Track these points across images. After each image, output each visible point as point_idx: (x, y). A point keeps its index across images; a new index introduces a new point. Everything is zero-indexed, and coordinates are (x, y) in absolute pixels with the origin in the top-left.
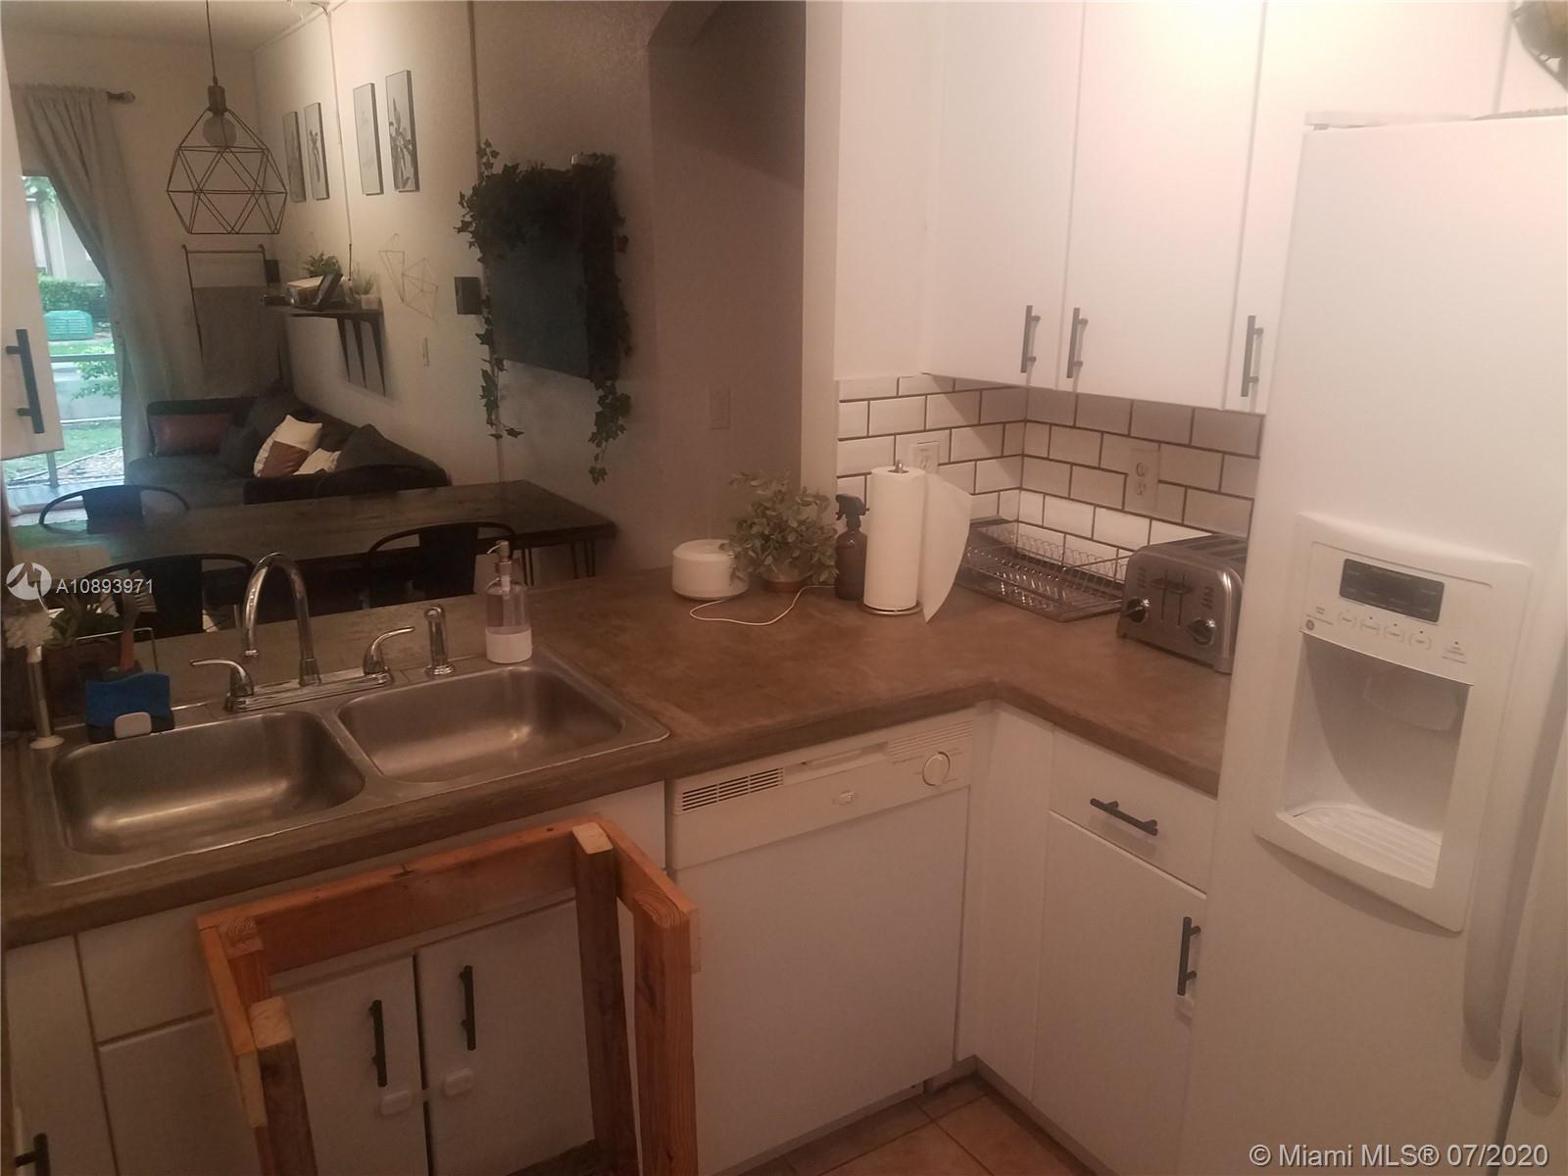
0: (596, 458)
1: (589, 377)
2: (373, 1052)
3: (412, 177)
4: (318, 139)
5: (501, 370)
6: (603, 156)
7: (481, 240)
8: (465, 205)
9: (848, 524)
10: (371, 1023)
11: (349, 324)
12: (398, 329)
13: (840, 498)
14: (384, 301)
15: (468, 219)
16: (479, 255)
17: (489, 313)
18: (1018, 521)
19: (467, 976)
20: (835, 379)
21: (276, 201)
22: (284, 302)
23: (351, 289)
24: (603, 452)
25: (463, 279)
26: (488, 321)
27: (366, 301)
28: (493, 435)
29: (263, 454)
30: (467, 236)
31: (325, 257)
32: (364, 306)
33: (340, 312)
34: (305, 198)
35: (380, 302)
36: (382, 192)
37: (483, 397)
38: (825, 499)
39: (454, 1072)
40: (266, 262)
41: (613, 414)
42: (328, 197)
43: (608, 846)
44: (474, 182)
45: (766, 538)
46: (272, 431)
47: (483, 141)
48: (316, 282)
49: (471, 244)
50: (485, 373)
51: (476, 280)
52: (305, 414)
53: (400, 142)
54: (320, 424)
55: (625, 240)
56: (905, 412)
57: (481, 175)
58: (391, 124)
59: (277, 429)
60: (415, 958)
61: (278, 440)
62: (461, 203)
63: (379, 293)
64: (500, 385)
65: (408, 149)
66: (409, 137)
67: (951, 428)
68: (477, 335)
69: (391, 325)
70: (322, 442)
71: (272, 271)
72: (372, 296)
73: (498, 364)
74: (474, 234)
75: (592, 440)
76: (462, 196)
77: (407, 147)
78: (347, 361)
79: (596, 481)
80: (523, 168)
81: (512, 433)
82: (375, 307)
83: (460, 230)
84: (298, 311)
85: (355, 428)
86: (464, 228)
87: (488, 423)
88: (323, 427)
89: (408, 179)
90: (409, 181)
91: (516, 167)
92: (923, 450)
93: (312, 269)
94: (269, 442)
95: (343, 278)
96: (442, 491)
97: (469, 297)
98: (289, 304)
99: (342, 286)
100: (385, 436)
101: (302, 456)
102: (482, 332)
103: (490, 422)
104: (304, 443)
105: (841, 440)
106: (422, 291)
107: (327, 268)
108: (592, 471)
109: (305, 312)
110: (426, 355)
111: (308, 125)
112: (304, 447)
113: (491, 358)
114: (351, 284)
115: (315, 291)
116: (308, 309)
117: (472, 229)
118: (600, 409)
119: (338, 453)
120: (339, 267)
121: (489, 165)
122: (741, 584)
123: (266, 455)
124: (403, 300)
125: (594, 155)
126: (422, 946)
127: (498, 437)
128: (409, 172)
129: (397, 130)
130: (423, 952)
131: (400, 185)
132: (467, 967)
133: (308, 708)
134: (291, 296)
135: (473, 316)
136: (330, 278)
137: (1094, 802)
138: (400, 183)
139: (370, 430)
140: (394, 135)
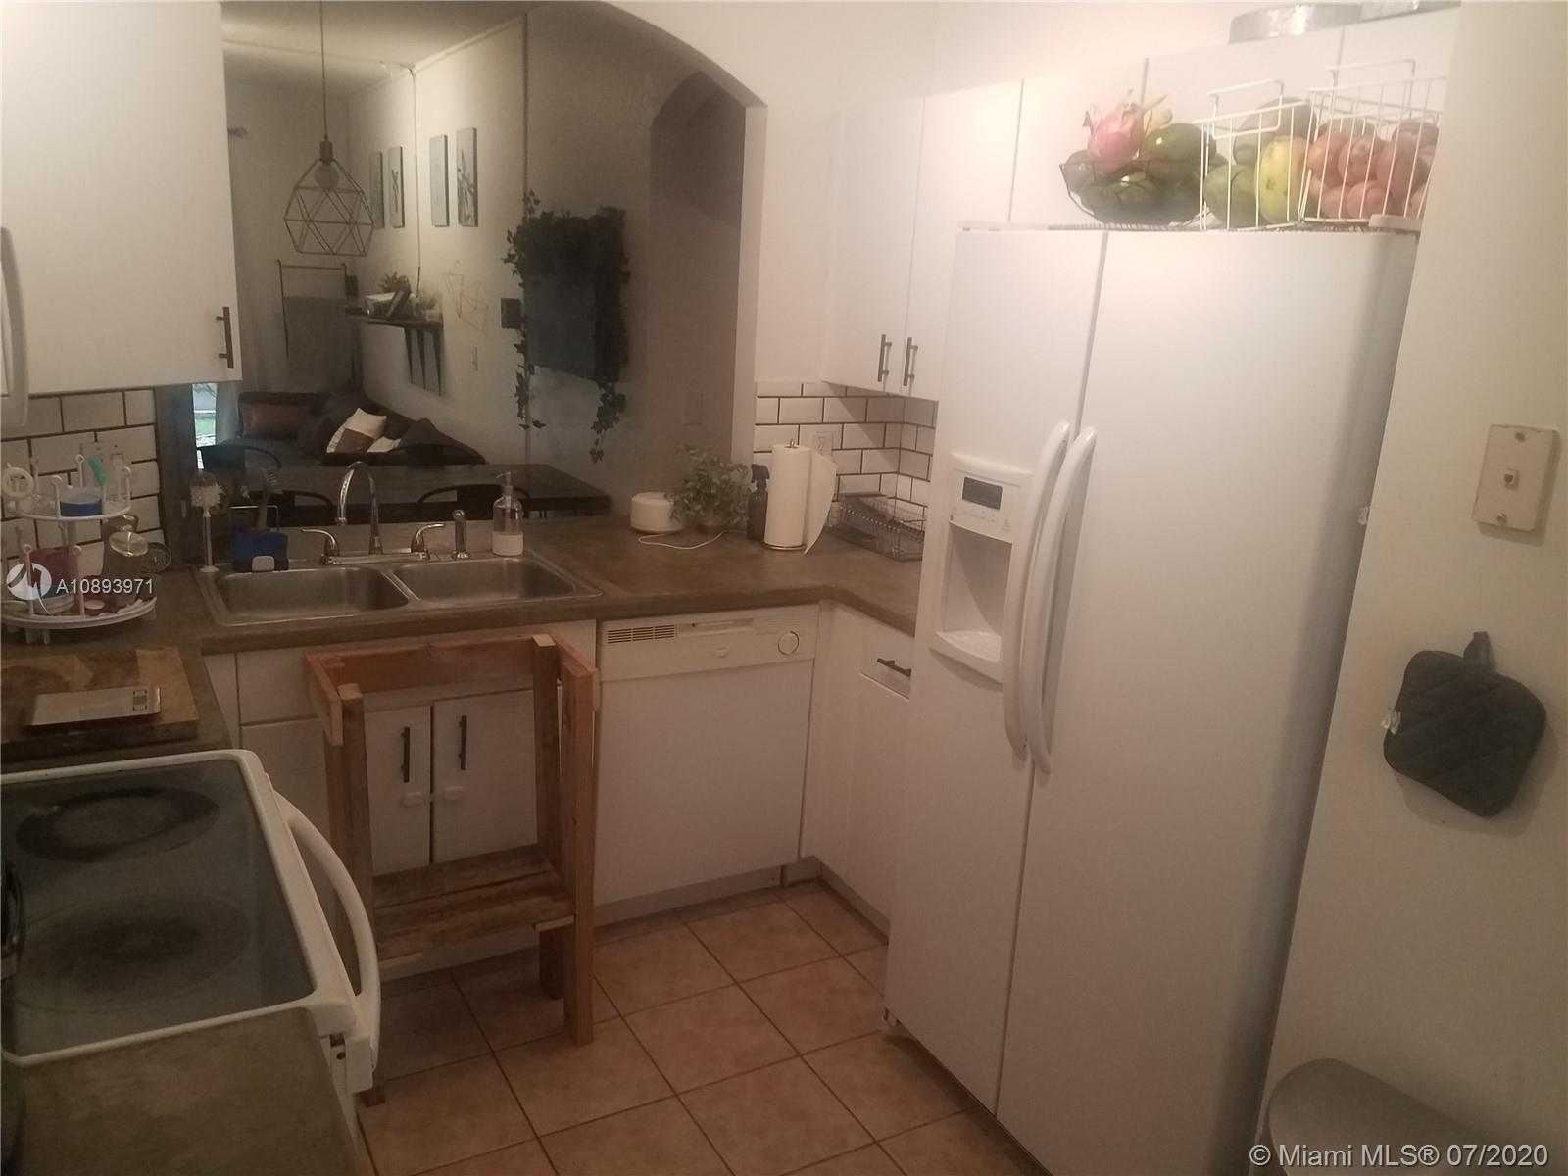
0: (597, 443)
1: (595, 378)
2: (402, 762)
3: (473, 214)
4: (398, 178)
5: (532, 373)
6: (615, 209)
7: (522, 269)
8: (511, 240)
9: (757, 486)
10: (402, 743)
11: (414, 334)
12: (456, 342)
13: (753, 466)
14: (444, 315)
15: (513, 252)
16: (521, 281)
17: (526, 328)
18: (895, 498)
19: (463, 723)
20: (755, 380)
21: (365, 231)
22: (361, 312)
23: (418, 304)
24: (602, 437)
25: (506, 299)
26: (524, 335)
27: (430, 315)
28: (521, 426)
29: (336, 439)
30: (512, 266)
31: (398, 277)
32: (428, 320)
33: (408, 322)
34: (384, 226)
35: (441, 317)
36: (448, 225)
37: (516, 395)
38: (743, 467)
39: (450, 785)
40: (346, 277)
41: (612, 409)
42: (403, 226)
43: (553, 644)
44: (520, 223)
45: (698, 492)
46: (343, 421)
47: (529, 190)
48: (388, 297)
49: (514, 272)
50: (519, 376)
51: (517, 302)
52: (373, 408)
53: (465, 185)
54: (385, 417)
55: (628, 275)
56: (808, 409)
57: (524, 219)
58: (459, 170)
59: (348, 420)
60: (432, 709)
61: (350, 428)
62: (508, 240)
63: (441, 309)
64: (530, 388)
65: (471, 192)
66: (472, 181)
67: (843, 424)
68: (516, 345)
69: (449, 337)
70: (386, 431)
71: (352, 286)
72: (435, 311)
73: (529, 368)
74: (517, 265)
75: (594, 428)
76: (509, 233)
77: (470, 190)
78: (411, 369)
79: (595, 460)
80: (558, 214)
81: (538, 425)
82: (436, 320)
83: (506, 261)
84: (372, 320)
85: (414, 422)
86: (509, 258)
87: (519, 415)
88: (387, 419)
89: (469, 216)
90: (470, 217)
91: (552, 213)
92: (820, 438)
93: (386, 286)
94: (341, 430)
95: (412, 295)
96: (479, 468)
97: (512, 314)
98: (366, 314)
99: (410, 302)
100: (438, 428)
101: (370, 441)
102: (519, 343)
103: (520, 415)
104: (370, 431)
105: (757, 425)
106: (475, 309)
107: (399, 285)
108: (592, 452)
109: (380, 321)
110: (475, 362)
111: (390, 165)
112: (371, 435)
113: (525, 363)
114: (418, 300)
115: (387, 305)
116: (382, 319)
117: (515, 260)
118: (601, 404)
119: (399, 440)
120: (409, 286)
121: (531, 211)
122: (677, 523)
123: (337, 441)
124: (459, 316)
125: (608, 209)
126: (438, 700)
127: (526, 427)
128: (470, 210)
129: (463, 177)
130: (438, 706)
131: (463, 220)
132: (463, 717)
133: (374, 567)
134: (367, 306)
135: (514, 330)
136: (401, 294)
137: (880, 660)
138: (463, 219)
139: (426, 425)
140: (460, 177)
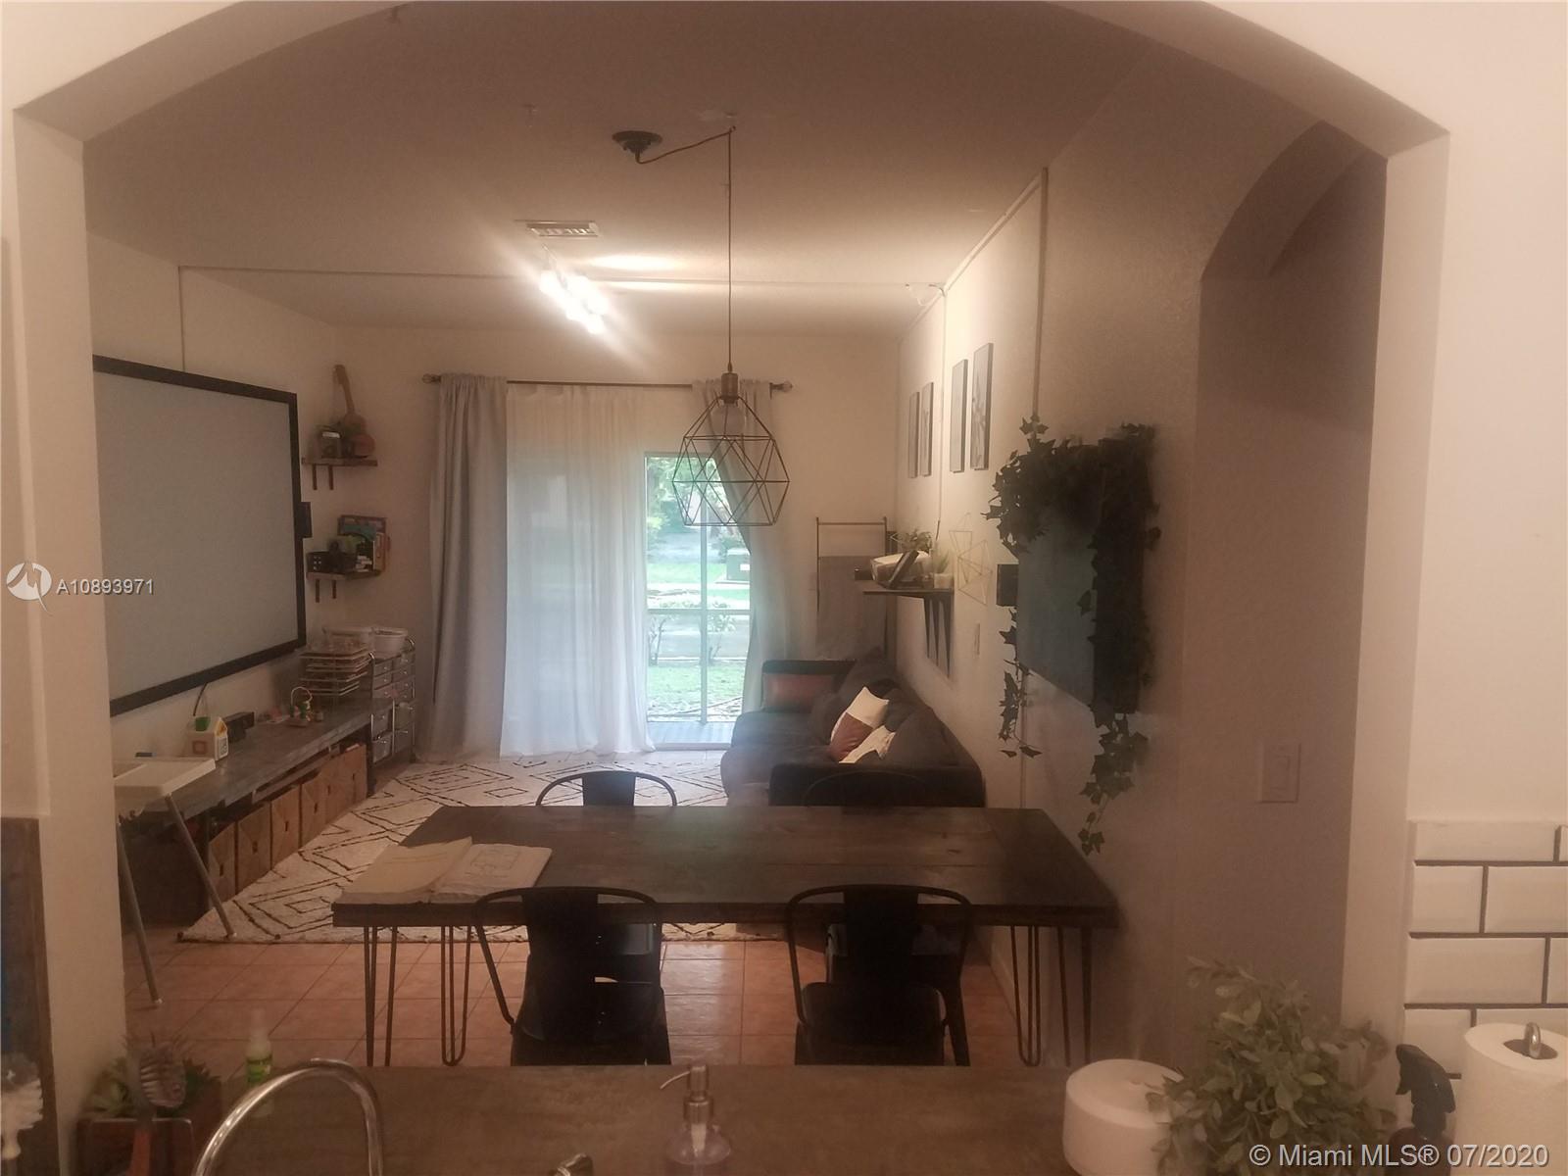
0: (1091, 818)
1: (1092, 704)
3: (983, 454)
4: (929, 418)
5: (1024, 678)
8: (998, 485)
11: (930, 601)
14: (956, 580)
15: (997, 501)
17: (1016, 608)
23: (926, 568)
25: (1001, 568)
26: (1014, 618)
27: (940, 580)
28: (1005, 752)
29: (840, 723)
30: (997, 522)
32: (936, 586)
33: (924, 592)
34: (916, 474)
35: (952, 582)
36: (962, 470)
37: (1003, 703)
40: (888, 534)
41: (1121, 759)
42: (930, 474)
48: (897, 558)
50: (1008, 677)
52: (881, 688)
53: (978, 419)
58: (974, 399)
59: (853, 702)
61: (851, 714)
63: (953, 573)
65: (983, 426)
66: (985, 412)
69: (958, 605)
70: (887, 719)
72: (946, 575)
73: (1021, 670)
74: (1003, 521)
75: (1087, 791)
77: (982, 423)
78: (928, 637)
79: (1087, 849)
82: (946, 586)
83: (989, 517)
87: (1001, 735)
88: (892, 703)
89: (980, 457)
97: (1006, 589)
101: (865, 732)
102: (1009, 628)
103: (1004, 736)
104: (868, 718)
105: (1414, 935)
108: (1083, 834)
109: (882, 589)
110: (977, 642)
111: (924, 405)
112: (868, 723)
113: (1016, 660)
114: (927, 562)
115: (894, 568)
117: (999, 513)
119: (893, 734)
123: (841, 727)
124: (967, 580)
127: (1011, 754)
128: (982, 450)
129: (977, 407)
136: (907, 555)
138: (975, 461)
139: (927, 714)
140: (975, 410)
